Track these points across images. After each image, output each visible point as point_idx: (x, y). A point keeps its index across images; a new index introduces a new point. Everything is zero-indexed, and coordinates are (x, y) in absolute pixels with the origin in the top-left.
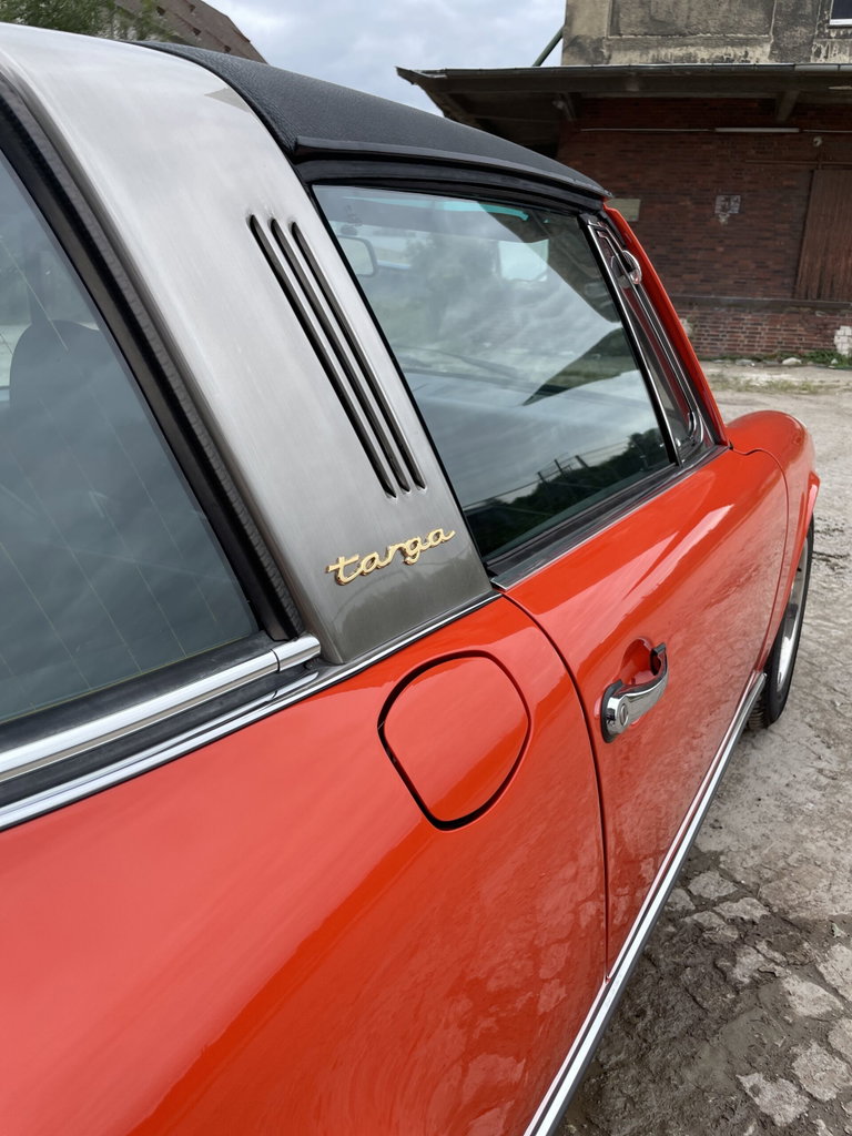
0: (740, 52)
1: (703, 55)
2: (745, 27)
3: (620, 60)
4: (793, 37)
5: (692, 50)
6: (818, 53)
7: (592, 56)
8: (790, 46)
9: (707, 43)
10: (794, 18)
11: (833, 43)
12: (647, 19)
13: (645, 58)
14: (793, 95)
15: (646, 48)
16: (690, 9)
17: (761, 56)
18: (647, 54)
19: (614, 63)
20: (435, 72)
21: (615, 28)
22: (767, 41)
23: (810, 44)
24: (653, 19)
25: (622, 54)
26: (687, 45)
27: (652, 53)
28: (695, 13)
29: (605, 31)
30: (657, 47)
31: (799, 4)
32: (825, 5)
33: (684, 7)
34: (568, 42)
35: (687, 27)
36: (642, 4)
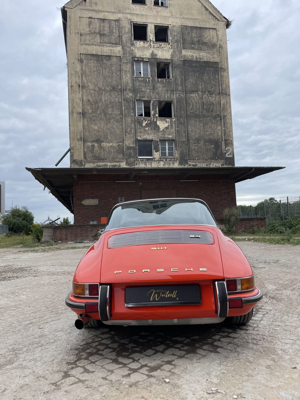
0: (118, 164)
1: (109, 165)
2: (118, 158)
3: (88, 166)
4: (130, 160)
5: (106, 163)
6: (137, 164)
7: (80, 164)
8: (130, 162)
9: (110, 162)
10: (130, 156)
11: (140, 162)
12: (94, 156)
13: (94, 165)
14: (134, 174)
15: (94, 163)
16: (104, 154)
17: (124, 165)
18: (95, 164)
19: (86, 167)
20: (38, 169)
21: (85, 157)
22: (124, 161)
23: (135, 162)
24: (95, 156)
25: (88, 164)
27: (96, 164)
28: (105, 155)
29: (83, 158)
30: (97, 162)
31: (130, 153)
32: (136, 154)
33: (102, 153)
34: (73, 161)
35: (104, 158)
36: (92, 152)
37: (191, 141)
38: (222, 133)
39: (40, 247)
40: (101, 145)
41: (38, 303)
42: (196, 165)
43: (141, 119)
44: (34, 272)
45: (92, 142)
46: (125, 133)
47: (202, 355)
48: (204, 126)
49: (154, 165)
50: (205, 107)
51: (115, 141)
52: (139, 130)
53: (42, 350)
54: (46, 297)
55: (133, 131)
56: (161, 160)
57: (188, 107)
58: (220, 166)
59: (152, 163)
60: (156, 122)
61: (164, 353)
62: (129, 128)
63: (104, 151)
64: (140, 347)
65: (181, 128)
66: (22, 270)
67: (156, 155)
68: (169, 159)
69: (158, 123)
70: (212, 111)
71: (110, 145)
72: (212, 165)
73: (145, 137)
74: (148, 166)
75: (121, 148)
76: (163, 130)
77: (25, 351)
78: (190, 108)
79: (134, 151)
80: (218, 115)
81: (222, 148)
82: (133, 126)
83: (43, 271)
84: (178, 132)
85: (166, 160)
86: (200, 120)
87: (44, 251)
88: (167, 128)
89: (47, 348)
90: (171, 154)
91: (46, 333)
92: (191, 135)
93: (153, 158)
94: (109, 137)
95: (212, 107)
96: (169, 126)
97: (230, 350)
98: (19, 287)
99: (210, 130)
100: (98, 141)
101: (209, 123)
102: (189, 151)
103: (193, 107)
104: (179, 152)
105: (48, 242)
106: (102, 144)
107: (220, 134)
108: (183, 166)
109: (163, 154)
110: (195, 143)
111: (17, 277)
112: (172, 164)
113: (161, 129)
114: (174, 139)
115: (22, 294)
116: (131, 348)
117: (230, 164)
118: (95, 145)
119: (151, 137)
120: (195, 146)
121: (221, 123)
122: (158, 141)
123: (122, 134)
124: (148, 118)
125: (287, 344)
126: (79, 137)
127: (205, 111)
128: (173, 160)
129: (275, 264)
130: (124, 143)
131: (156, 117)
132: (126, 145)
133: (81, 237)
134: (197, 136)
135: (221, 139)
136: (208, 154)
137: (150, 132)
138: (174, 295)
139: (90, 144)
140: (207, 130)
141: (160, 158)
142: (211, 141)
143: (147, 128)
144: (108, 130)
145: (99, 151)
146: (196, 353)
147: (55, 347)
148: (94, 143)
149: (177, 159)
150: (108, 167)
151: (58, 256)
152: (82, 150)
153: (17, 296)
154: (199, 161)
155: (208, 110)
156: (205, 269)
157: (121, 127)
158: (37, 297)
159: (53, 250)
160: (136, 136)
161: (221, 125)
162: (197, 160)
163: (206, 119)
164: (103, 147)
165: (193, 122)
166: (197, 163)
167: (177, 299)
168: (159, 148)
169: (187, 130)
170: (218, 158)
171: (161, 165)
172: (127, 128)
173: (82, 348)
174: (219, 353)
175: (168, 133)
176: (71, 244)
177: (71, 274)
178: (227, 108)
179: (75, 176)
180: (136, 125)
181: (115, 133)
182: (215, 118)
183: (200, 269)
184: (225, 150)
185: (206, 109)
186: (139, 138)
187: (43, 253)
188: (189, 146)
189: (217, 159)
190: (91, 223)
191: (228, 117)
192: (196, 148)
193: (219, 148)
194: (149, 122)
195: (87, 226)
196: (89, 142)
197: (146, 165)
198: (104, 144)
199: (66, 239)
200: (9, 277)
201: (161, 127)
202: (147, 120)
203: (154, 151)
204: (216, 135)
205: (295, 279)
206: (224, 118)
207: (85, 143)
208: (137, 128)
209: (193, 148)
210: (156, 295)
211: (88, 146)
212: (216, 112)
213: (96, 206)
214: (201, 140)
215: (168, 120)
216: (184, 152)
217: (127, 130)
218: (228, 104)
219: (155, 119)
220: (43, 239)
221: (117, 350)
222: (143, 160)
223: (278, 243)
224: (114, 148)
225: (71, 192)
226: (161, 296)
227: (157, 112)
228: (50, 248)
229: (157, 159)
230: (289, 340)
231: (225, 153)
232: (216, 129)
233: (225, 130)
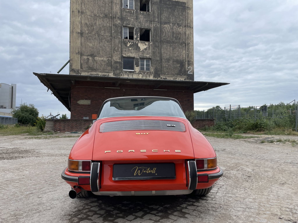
0: (107, 74)
1: (100, 74)
2: (108, 70)
3: (83, 74)
4: (117, 72)
5: (98, 73)
6: (122, 75)
7: (77, 73)
9: (101, 72)
10: (116, 69)
11: (124, 73)
12: (88, 67)
13: (88, 74)
14: (119, 82)
15: (89, 72)
16: (97, 66)
17: (111, 75)
19: (81, 75)
20: (43, 74)
21: (81, 68)
22: (112, 72)
23: (120, 73)
24: (89, 66)
25: (84, 72)
26: (97, 72)
27: (90, 73)
29: (79, 68)
30: (91, 72)
31: (117, 66)
32: (122, 67)
33: (95, 65)
34: (71, 70)
35: (96, 69)
36: (87, 64)
37: (163, 60)
38: (186, 56)
39: (42, 135)
40: (94, 59)
41: (38, 177)
42: (166, 78)
43: (126, 41)
44: (37, 154)
45: (87, 56)
46: (113, 51)
47: (174, 220)
48: (173, 50)
49: (135, 77)
50: (174, 36)
51: (106, 57)
52: (124, 49)
53: (39, 215)
54: (45, 173)
55: (119, 50)
56: (140, 73)
57: (162, 34)
58: (184, 80)
59: (134, 75)
60: (138, 44)
61: (143, 218)
62: (117, 47)
63: (96, 63)
64: (123, 213)
65: (156, 50)
66: (26, 151)
67: (137, 69)
68: (146, 73)
69: (139, 45)
70: (180, 39)
71: (101, 59)
72: (177, 79)
73: (129, 55)
74: (131, 77)
75: (110, 62)
76: (143, 50)
77: (25, 216)
78: (164, 36)
79: (120, 65)
80: (184, 42)
81: (185, 67)
82: (120, 45)
83: (44, 153)
84: (154, 53)
85: (144, 73)
86: (170, 45)
87: (46, 138)
88: (145, 49)
89: (44, 214)
90: (148, 69)
91: (44, 201)
92: (163, 55)
93: (134, 71)
94: (101, 53)
95: (179, 36)
96: (147, 47)
97: (196, 216)
98: (24, 165)
99: (177, 53)
100: (92, 55)
101: (176, 47)
102: (161, 67)
103: (166, 35)
104: (154, 68)
105: (49, 131)
106: (96, 58)
107: (184, 56)
108: (156, 79)
109: (142, 69)
110: (166, 62)
111: (22, 157)
112: (148, 77)
113: (141, 50)
114: (151, 58)
115: (26, 170)
116: (115, 214)
117: (190, 79)
118: (90, 58)
119: (133, 55)
120: (166, 64)
121: (186, 48)
122: (138, 59)
123: (111, 51)
124: (132, 41)
125: (239, 211)
126: (77, 52)
127: (174, 39)
128: (149, 73)
129: (222, 152)
130: (112, 58)
131: (138, 40)
132: (114, 60)
133: (76, 129)
134: (168, 57)
135: (185, 60)
136: (175, 70)
137: (132, 51)
138: (153, 172)
139: (86, 57)
140: (175, 53)
141: (140, 72)
142: (177, 61)
143: (130, 48)
144: (100, 47)
145: (92, 64)
146: (169, 218)
147: (51, 213)
148: (89, 57)
149: (152, 73)
150: (99, 76)
151: (57, 142)
152: (79, 62)
153: (21, 171)
154: (169, 75)
155: (176, 38)
156: (179, 151)
157: (110, 46)
158: (38, 173)
159: (53, 138)
160: (122, 54)
161: (186, 50)
162: (167, 75)
163: (175, 44)
164: (96, 61)
165: (165, 46)
166: (167, 77)
167: (156, 174)
168: (139, 64)
169: (161, 52)
170: (183, 74)
171: (140, 77)
172: (115, 47)
173: (74, 214)
174: (187, 218)
175: (146, 53)
176: (67, 134)
177: (67, 155)
178: (190, 37)
179: (73, 82)
180: (122, 45)
181: (106, 50)
182: (181, 44)
183: (176, 150)
184: (188, 69)
185: (175, 37)
186: (124, 55)
187: (45, 140)
188: (161, 64)
189: (181, 75)
190: (84, 118)
191: (191, 44)
192: (167, 65)
193: (183, 67)
194: (132, 43)
195: (81, 121)
196: (85, 56)
197: (128, 76)
198: (97, 58)
199: (64, 130)
200: (16, 157)
201: (142, 48)
202: (131, 42)
203: (135, 66)
204: (181, 57)
205: (238, 163)
206: (188, 45)
207: (82, 56)
208: (123, 48)
209: (164, 65)
210: (139, 171)
211: (84, 58)
212: (182, 40)
213: (89, 105)
214: (170, 60)
215: (147, 43)
216: (157, 68)
217: (115, 48)
218: (191, 35)
219: (137, 42)
220: (45, 130)
221: (104, 215)
222: (127, 73)
223: (223, 137)
224: (105, 62)
225: (70, 94)
226: (143, 172)
227: (139, 37)
228: (50, 136)
229: (137, 72)
230: (240, 208)
231: (188, 71)
232: (182, 52)
233: (188, 54)
